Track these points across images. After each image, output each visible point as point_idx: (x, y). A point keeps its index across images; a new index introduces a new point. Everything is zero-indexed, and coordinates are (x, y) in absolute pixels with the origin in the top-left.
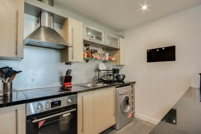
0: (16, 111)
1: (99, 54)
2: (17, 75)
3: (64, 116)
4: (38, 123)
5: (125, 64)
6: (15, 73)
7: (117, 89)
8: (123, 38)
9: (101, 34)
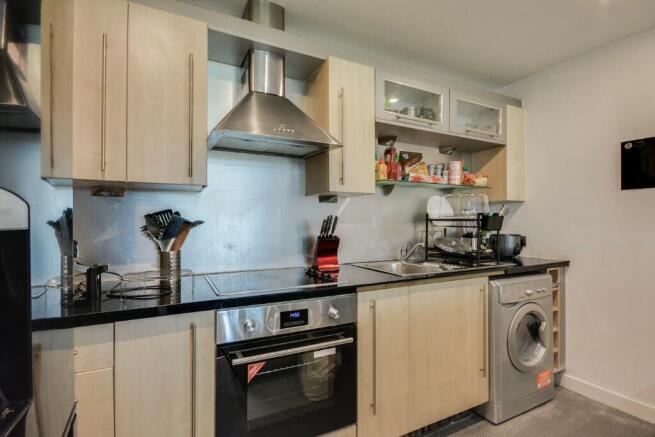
0: (193, 327)
1: (429, 167)
3: (316, 355)
8: (518, 103)
9: (436, 97)
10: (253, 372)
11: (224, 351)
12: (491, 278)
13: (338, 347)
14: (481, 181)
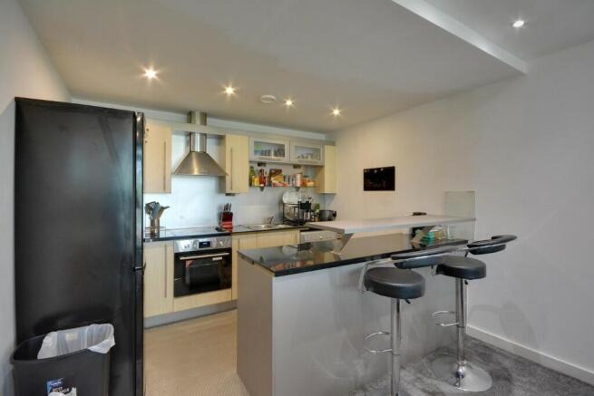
0: (166, 246)
1: (284, 177)
2: (165, 211)
3: (214, 259)
4: (184, 261)
5: (337, 192)
6: (163, 209)
7: (303, 233)
8: (333, 144)
9: (283, 146)
10: (188, 263)
11: (177, 255)
12: (301, 231)
13: (223, 256)
14: (311, 184)
